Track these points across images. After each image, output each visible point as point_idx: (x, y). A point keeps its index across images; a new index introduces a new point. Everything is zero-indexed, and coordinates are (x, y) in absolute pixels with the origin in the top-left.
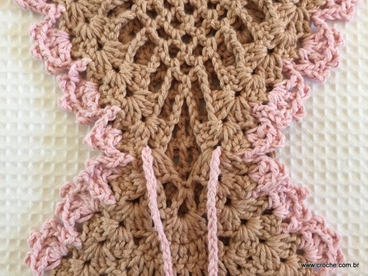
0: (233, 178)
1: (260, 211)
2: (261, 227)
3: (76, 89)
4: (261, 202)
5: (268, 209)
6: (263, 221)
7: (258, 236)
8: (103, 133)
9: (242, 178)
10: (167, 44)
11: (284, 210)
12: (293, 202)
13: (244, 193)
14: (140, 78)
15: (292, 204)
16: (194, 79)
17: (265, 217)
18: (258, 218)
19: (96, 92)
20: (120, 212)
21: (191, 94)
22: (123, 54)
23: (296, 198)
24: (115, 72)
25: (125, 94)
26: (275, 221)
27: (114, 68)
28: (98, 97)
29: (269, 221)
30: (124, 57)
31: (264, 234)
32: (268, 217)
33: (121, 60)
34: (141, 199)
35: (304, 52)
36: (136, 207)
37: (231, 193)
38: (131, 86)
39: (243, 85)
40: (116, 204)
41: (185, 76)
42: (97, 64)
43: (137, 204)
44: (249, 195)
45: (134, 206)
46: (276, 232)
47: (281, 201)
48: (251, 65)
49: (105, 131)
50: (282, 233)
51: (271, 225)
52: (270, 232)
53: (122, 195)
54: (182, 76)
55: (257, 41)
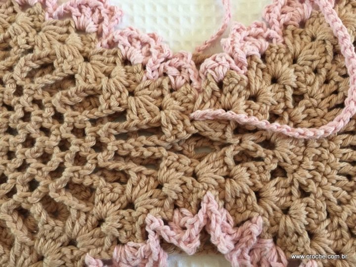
16: (113, 138)
20: (271, 212)
21: (132, 140)
25: (130, 210)
34: (255, 189)
38: (122, 204)
40: (262, 216)
41: (109, 147)
43: (261, 194)
45: (264, 197)
53: (252, 209)
54: (108, 151)
55: (74, 70)
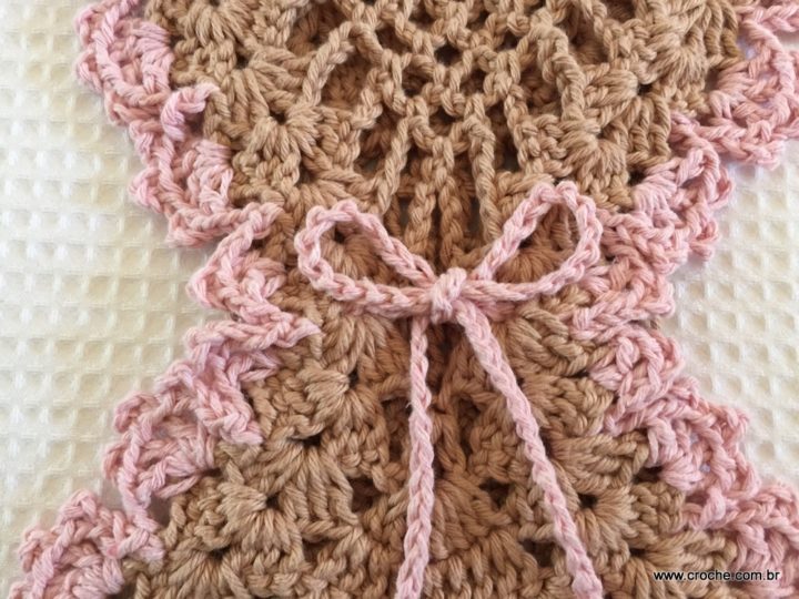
0: (555, 385)
1: (628, 472)
2: (634, 516)
3: (174, 159)
4: (629, 447)
5: (650, 466)
6: (639, 500)
7: (626, 538)
8: (238, 269)
9: (576, 383)
10: (399, 63)
11: (690, 468)
12: (710, 450)
13: (583, 422)
14: (337, 140)
15: (707, 455)
16: (461, 146)
17: (643, 488)
18: (626, 490)
19: (223, 167)
20: (272, 468)
21: (452, 182)
22: (296, 81)
23: (717, 436)
24: (275, 123)
25: (296, 176)
26: (669, 498)
27: (272, 113)
28: (227, 179)
29: (653, 499)
30: (300, 88)
31: (640, 533)
32: (649, 488)
33: (291, 96)
34: (326, 437)
35: (723, 100)
36: (311, 454)
37: (551, 424)
38: (313, 160)
39: (574, 164)
40: (262, 445)
41: (440, 139)
42: (232, 100)
43: (314, 449)
44: (598, 426)
45: (307, 454)
46: (672, 526)
47: (680, 446)
48: (599, 116)
49: (241, 264)
50: (686, 529)
51: (658, 508)
52: (657, 529)
53: (279, 423)
54: (433, 138)
55: (617, 61)
